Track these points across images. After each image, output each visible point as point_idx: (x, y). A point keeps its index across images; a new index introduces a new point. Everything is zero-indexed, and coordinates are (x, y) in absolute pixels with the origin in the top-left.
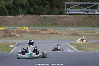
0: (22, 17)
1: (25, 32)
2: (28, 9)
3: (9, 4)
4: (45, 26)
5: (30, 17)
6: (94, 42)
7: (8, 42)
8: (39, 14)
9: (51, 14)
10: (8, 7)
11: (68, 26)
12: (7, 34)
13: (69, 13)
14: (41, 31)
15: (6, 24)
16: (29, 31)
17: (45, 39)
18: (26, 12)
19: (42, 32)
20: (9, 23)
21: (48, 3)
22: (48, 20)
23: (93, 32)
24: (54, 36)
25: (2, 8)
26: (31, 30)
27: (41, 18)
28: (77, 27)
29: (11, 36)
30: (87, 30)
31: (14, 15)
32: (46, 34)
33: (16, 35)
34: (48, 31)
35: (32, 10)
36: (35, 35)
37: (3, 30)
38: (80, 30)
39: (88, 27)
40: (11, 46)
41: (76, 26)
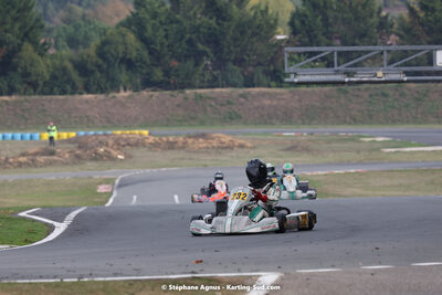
0: (129, 97)
1: (139, 143)
2: (144, 71)
3: (85, 57)
4: (202, 123)
5: (151, 96)
6: (359, 170)
7: (90, 178)
8: (182, 87)
9: (218, 87)
10: (82, 68)
11: (274, 121)
12: (84, 152)
13: (296, 80)
14: (190, 141)
15: (77, 120)
16: (151, 140)
17: (206, 166)
18: (139, 81)
19: (193, 143)
20: (87, 116)
21: (207, 49)
22: (211, 106)
23: (353, 139)
24: (234, 154)
25: (64, 69)
26: (157, 139)
27: (186, 98)
28: (303, 123)
29: (97, 158)
30: (336, 133)
31: (102, 93)
32: (208, 148)
33: (114, 153)
34: (213, 139)
35: (158, 74)
36: (171, 154)
37: (69, 141)
38: (312, 134)
39: (338, 124)
40: (102, 189)
41: (300, 121)
